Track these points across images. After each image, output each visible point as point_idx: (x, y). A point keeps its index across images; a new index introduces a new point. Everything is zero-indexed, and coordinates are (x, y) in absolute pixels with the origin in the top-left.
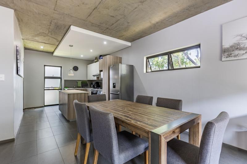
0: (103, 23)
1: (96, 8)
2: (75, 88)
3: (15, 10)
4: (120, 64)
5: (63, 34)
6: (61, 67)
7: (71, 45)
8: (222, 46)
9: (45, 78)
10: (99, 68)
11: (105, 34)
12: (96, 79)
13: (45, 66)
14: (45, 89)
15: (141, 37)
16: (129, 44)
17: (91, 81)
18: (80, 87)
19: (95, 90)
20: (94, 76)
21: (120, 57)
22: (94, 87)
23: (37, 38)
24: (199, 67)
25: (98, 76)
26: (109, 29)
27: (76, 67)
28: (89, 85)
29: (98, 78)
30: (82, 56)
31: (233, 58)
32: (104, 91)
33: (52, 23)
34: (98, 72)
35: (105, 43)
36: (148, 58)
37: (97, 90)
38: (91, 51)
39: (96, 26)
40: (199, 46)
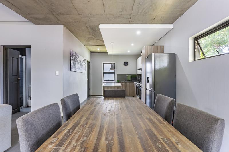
0: (122, 10)
3: (64, 25)
4: (153, 54)
9: (104, 73)
11: (133, 22)
13: (103, 63)
18: (129, 81)
23: (90, 43)
26: (134, 15)
27: (126, 63)
30: (129, 52)
33: (88, 27)
36: (196, 39)
37: (139, 85)
38: (132, 45)
39: (118, 17)
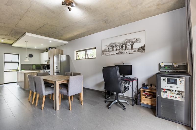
1: (41, 28)
2: (30, 70)
4: (60, 55)
5: (20, 36)
6: (19, 55)
7: (27, 41)
8: (102, 49)
9: (5, 62)
10: (49, 56)
12: (47, 63)
13: (4, 54)
14: (5, 71)
15: (72, 40)
16: (67, 42)
17: (43, 65)
18: (34, 69)
19: (46, 71)
20: (45, 61)
21: (62, 50)
22: (45, 69)
24: (96, 58)
25: (48, 61)
26: (51, 35)
27: (31, 55)
28: (42, 68)
29: (48, 63)
30: (36, 47)
31: (105, 55)
32: (51, 71)
33: (13, 31)
34: (48, 59)
35: (50, 41)
36: (77, 52)
37: (47, 71)
38: (42, 45)
39: (42, 34)
40: (95, 48)
